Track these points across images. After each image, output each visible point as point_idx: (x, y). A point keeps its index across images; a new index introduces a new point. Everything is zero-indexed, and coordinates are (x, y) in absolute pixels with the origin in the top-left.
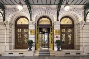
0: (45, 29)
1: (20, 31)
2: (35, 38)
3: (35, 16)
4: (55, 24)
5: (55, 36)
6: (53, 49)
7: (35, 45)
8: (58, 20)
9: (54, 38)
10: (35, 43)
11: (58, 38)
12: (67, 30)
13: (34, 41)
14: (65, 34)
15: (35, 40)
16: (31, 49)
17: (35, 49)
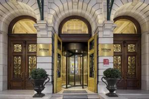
0: (75, 44)
1: (18, 48)
2: (53, 63)
3: (53, 12)
4: (100, 29)
5: (101, 60)
6: (96, 91)
7: (53, 82)
8: (108, 19)
9: (98, 63)
10: (52, 76)
11: (108, 63)
12: (124, 47)
13: (49, 72)
14: (121, 56)
15: (53, 69)
16: (43, 92)
17: (53, 92)
